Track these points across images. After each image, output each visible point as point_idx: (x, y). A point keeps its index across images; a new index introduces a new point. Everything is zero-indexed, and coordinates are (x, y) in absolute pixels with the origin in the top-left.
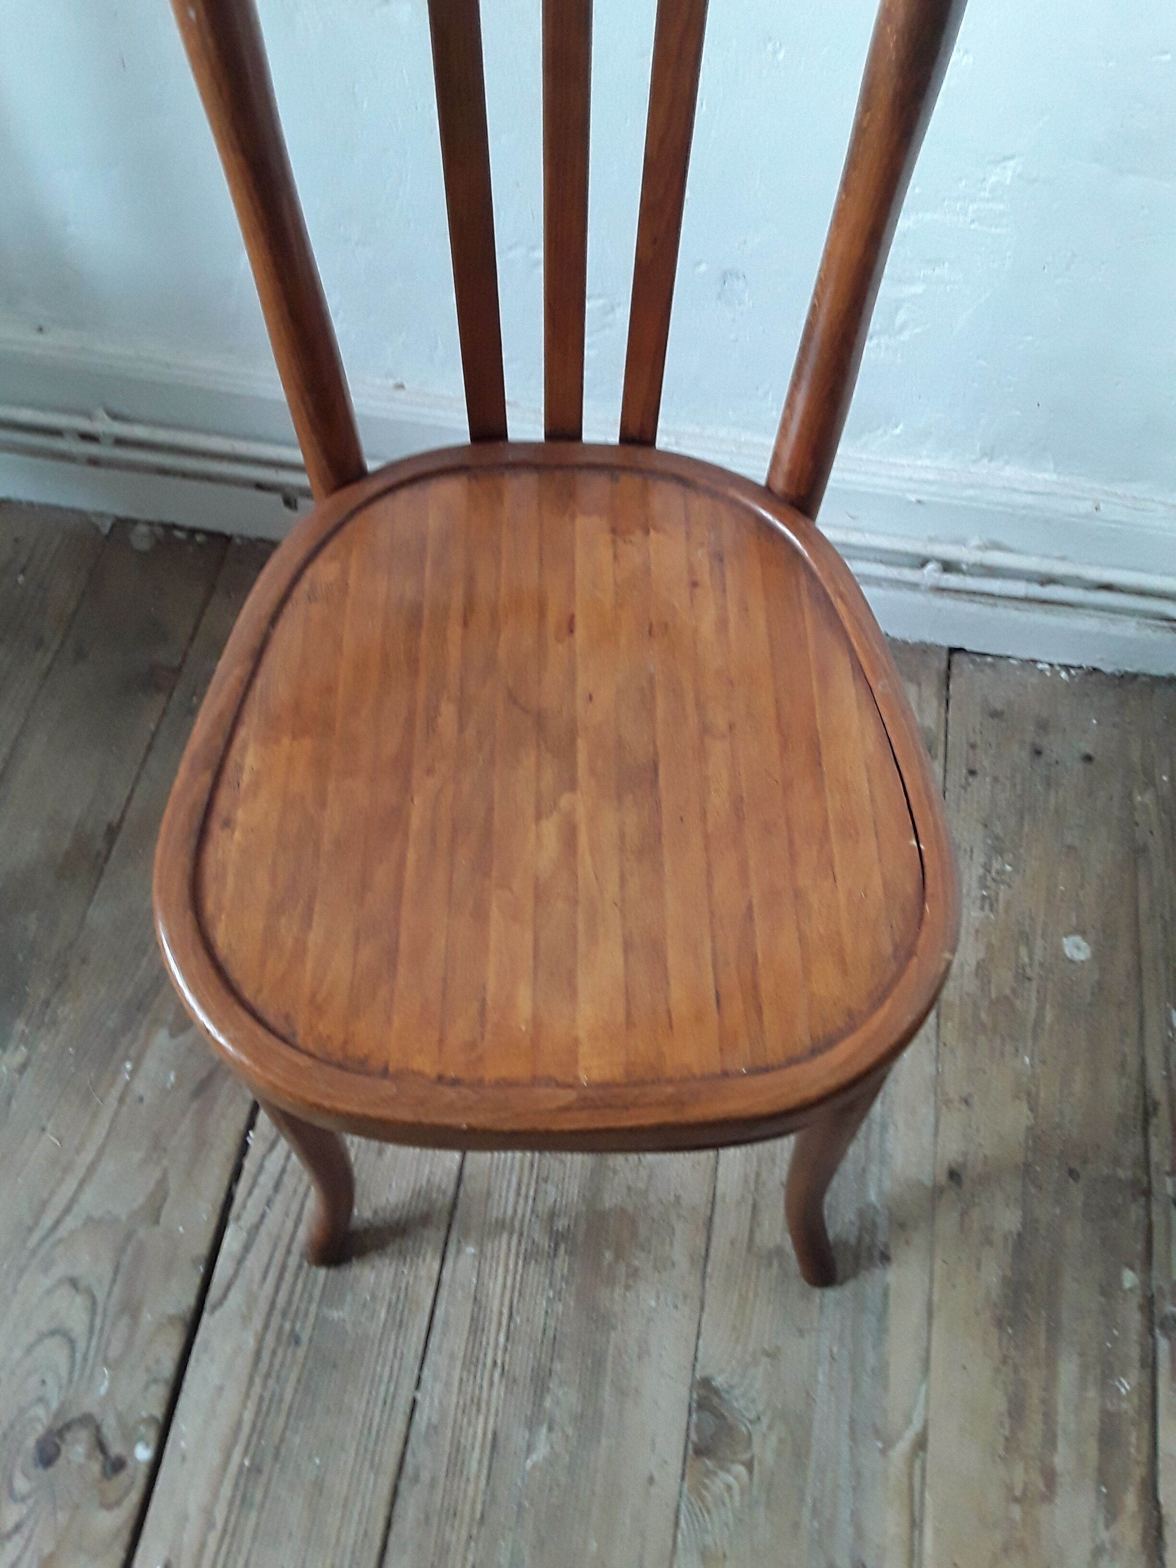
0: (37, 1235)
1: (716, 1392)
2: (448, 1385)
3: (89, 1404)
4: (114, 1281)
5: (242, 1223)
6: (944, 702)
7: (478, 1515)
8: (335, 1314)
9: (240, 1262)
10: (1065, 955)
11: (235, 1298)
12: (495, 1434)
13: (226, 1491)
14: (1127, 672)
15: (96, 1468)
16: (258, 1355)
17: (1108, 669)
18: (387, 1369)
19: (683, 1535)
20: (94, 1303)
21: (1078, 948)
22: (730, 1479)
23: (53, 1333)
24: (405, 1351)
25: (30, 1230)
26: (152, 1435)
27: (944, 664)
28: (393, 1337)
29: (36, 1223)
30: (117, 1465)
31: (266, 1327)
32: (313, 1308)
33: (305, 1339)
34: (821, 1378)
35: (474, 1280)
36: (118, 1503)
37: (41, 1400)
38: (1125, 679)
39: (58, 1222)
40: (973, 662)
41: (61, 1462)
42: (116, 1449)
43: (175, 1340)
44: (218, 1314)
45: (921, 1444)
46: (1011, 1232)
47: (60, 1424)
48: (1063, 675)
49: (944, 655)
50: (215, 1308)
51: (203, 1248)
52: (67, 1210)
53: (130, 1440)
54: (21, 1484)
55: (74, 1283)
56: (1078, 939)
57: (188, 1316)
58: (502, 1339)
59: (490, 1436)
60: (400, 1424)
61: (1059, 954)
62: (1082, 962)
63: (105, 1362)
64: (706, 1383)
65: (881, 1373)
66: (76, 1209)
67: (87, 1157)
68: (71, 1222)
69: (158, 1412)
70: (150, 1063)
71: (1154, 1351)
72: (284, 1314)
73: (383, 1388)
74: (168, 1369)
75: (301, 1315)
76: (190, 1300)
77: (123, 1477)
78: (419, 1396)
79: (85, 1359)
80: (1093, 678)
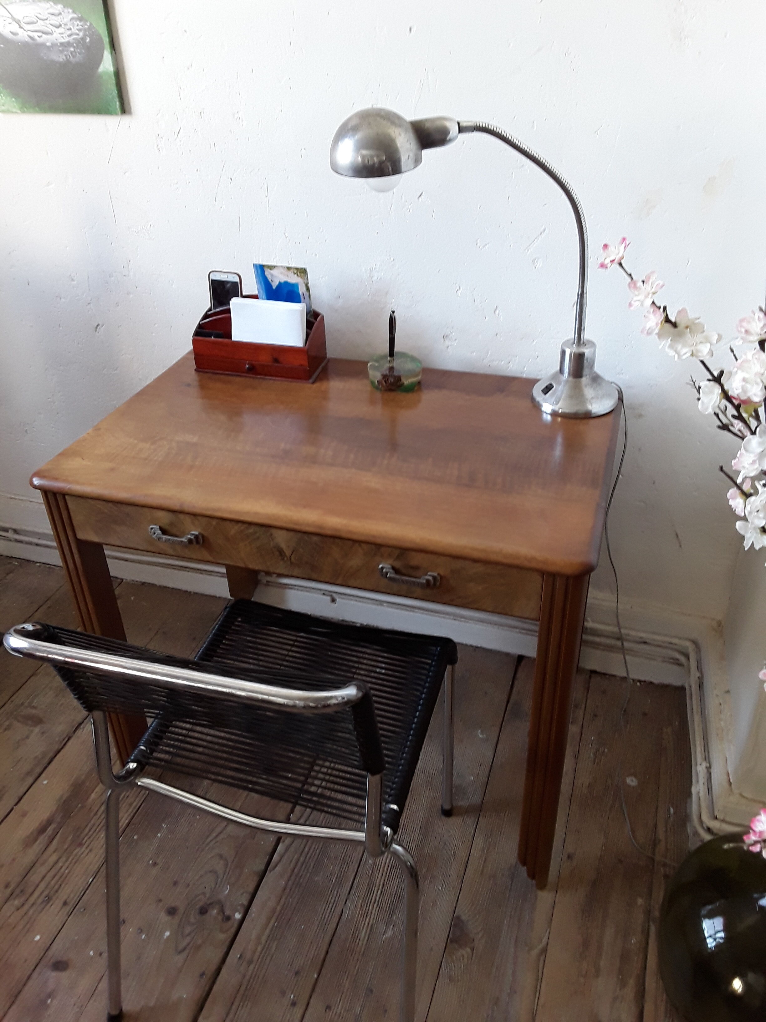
0: (209, 839)
1: (462, 922)
2: (356, 906)
3: (221, 897)
4: (235, 857)
7: (362, 952)
9: (282, 857)
10: (626, 782)
11: (279, 869)
12: (372, 926)
13: (267, 931)
15: (220, 918)
16: (285, 889)
18: (333, 900)
19: (442, 969)
20: (227, 864)
21: (632, 781)
22: (464, 952)
23: (211, 872)
24: (341, 894)
25: (208, 837)
26: (242, 911)
28: (337, 889)
29: (210, 834)
30: (228, 918)
31: (289, 880)
33: (303, 885)
34: (505, 923)
35: (371, 872)
36: (226, 931)
37: (204, 894)
39: (217, 836)
40: (600, 677)
41: (208, 914)
42: (228, 912)
43: (256, 879)
44: (272, 873)
45: (545, 950)
46: (591, 880)
47: (208, 903)
48: (638, 684)
49: (588, 673)
50: (270, 871)
51: (270, 849)
53: (235, 910)
54: (192, 920)
55: (221, 856)
56: (633, 778)
57: (261, 873)
58: (379, 893)
59: (370, 925)
60: (336, 919)
61: (624, 782)
62: (634, 786)
63: (229, 884)
64: (458, 918)
65: (531, 923)
68: (222, 836)
69: (246, 903)
71: (648, 929)
72: (297, 876)
73: (331, 905)
74: (251, 889)
75: (303, 876)
76: (262, 867)
77: (230, 923)
78: (344, 910)
79: (221, 882)
80: (650, 686)
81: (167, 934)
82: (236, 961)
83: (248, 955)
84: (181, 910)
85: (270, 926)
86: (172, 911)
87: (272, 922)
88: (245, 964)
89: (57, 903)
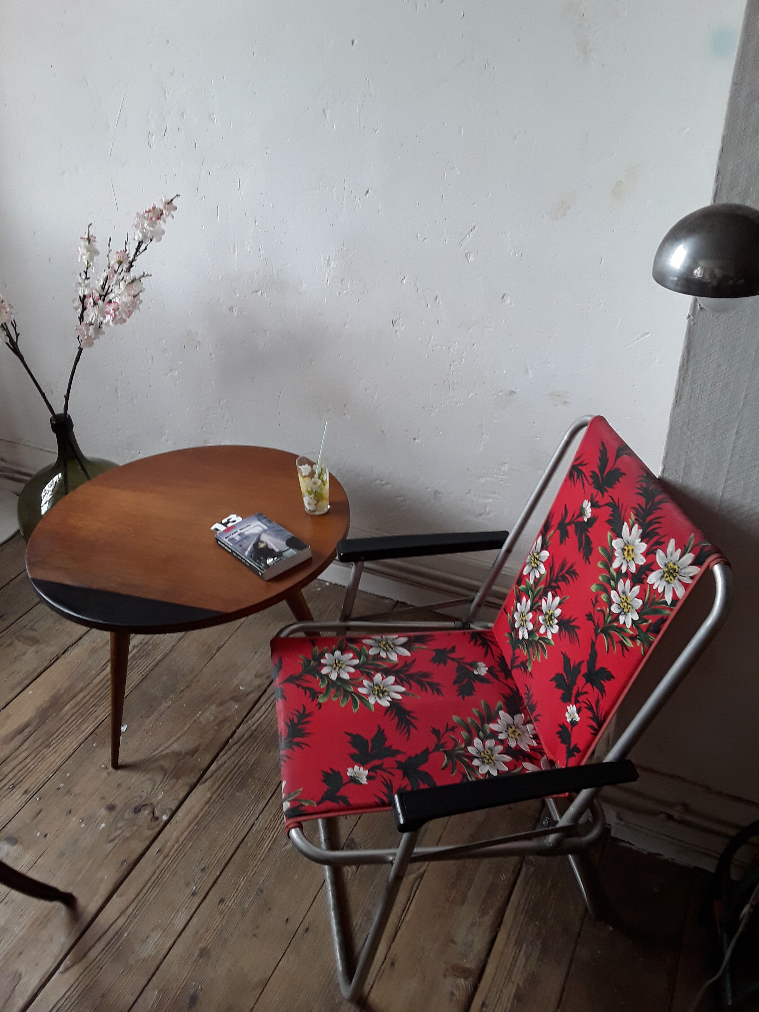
1: (354, 844)
2: (266, 821)
3: (154, 801)
4: (174, 769)
5: (218, 763)
7: (262, 858)
8: (238, 794)
9: (214, 773)
11: (208, 783)
12: (276, 838)
13: (186, 833)
15: (149, 818)
16: (210, 799)
18: (248, 813)
20: (166, 774)
22: (348, 869)
23: (151, 779)
24: (256, 809)
25: (155, 750)
26: (169, 813)
28: (253, 805)
29: (157, 749)
30: (156, 819)
31: (215, 792)
32: (232, 790)
33: (226, 798)
36: (153, 829)
37: (141, 797)
39: (163, 750)
41: (140, 814)
42: (157, 814)
43: (186, 790)
44: (202, 786)
45: (421, 876)
47: (143, 804)
50: (201, 784)
51: (204, 767)
52: (167, 748)
53: (163, 813)
54: (126, 816)
55: (162, 767)
57: (193, 784)
59: (274, 837)
60: (247, 829)
63: (163, 791)
66: (170, 748)
67: (179, 735)
68: (167, 751)
69: (174, 808)
70: (207, 714)
71: (520, 869)
72: (222, 790)
73: (245, 818)
74: (181, 796)
75: (227, 791)
76: (196, 779)
77: (157, 823)
78: (256, 822)
79: (157, 788)
81: (103, 825)
82: (155, 854)
83: (166, 851)
84: (119, 808)
85: (190, 828)
86: (111, 808)
87: (192, 825)
88: (162, 856)
89: (19, 791)
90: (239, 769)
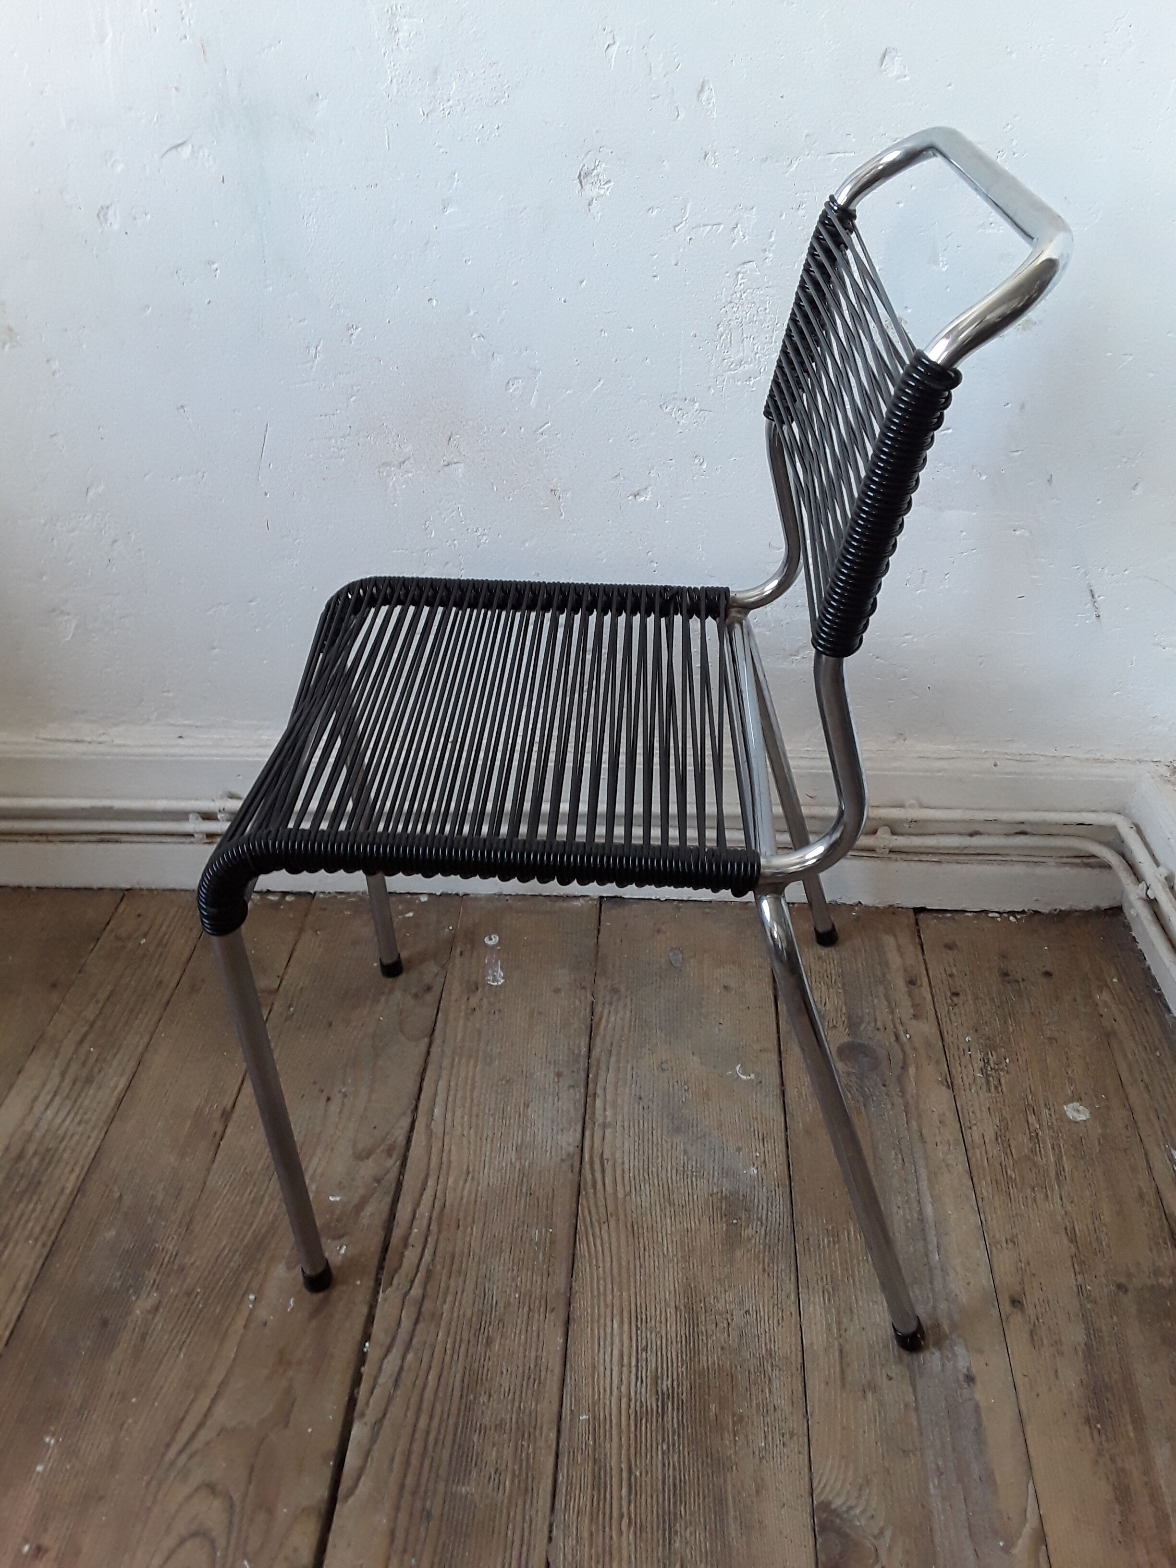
0: (175, 1449)
1: (838, 1516)
2: (578, 1540)
4: (249, 1483)
5: (366, 1419)
6: (919, 947)
8: (463, 1489)
9: (368, 1453)
10: (1068, 1118)
11: (365, 1486)
14: (1061, 911)
16: (392, 1535)
17: (1045, 910)
18: (518, 1534)
20: (232, 1506)
21: (1078, 1111)
23: (194, 1535)
24: (533, 1514)
25: (168, 1446)
27: (913, 921)
28: (520, 1503)
29: (173, 1438)
31: (397, 1508)
32: (441, 1486)
33: (436, 1513)
34: (932, 1491)
35: (591, 1443)
38: (1062, 916)
39: (192, 1437)
40: (935, 918)
43: (312, 1529)
44: (351, 1501)
45: (1043, 1540)
46: (1079, 1344)
48: (1011, 918)
49: (911, 913)
50: (347, 1497)
51: (332, 1444)
52: (201, 1426)
55: (211, 1488)
56: (1076, 1104)
57: (323, 1507)
58: (624, 1491)
61: (1063, 1119)
62: (1084, 1121)
63: (246, 1556)
64: (826, 1506)
65: (989, 1479)
66: (209, 1422)
67: (217, 1377)
68: (204, 1435)
70: (271, 1292)
72: (414, 1493)
73: (515, 1553)
74: (306, 1557)
75: (430, 1493)
76: (322, 1492)
78: (552, 1554)
79: (225, 1556)
80: (1036, 918)
90: (431, 1417)
